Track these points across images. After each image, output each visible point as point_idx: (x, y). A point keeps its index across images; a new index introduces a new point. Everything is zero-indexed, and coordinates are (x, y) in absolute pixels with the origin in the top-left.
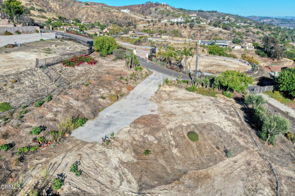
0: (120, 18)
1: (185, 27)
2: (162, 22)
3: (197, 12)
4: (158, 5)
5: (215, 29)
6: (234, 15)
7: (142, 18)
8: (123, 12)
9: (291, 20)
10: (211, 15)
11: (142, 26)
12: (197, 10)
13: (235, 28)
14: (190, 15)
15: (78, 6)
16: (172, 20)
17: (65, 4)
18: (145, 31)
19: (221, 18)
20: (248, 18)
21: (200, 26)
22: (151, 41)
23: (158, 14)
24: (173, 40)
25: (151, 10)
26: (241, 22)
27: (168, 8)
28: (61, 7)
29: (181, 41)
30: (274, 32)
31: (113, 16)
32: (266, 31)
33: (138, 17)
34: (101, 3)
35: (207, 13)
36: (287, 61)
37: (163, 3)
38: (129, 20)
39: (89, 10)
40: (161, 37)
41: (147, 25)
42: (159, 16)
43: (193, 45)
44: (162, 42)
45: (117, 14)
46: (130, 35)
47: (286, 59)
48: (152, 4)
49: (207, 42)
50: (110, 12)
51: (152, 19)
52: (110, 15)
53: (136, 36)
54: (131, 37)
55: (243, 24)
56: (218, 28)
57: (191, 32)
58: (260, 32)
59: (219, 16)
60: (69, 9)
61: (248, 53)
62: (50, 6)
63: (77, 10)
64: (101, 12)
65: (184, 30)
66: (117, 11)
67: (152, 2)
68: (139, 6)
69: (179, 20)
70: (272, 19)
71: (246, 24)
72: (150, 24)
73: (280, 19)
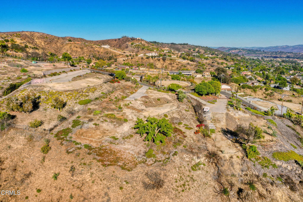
0: (102, 53)
1: (159, 60)
2: (139, 56)
3: (170, 45)
4: (134, 40)
5: (184, 61)
6: (204, 47)
7: (122, 53)
8: (104, 48)
9: (256, 50)
10: (183, 47)
11: (122, 59)
12: (170, 43)
13: (203, 59)
14: (163, 49)
15: (62, 42)
16: (148, 54)
17: (49, 40)
18: (126, 64)
19: (192, 50)
20: (216, 50)
21: (171, 59)
22: (132, 72)
23: (134, 48)
24: (149, 71)
25: (127, 45)
26: (209, 54)
27: (143, 42)
28: (46, 43)
29: (156, 72)
30: (237, 62)
31: (95, 51)
32: (230, 62)
33: (117, 52)
34: (80, 38)
35: (179, 46)
36: (234, 85)
37: (138, 38)
38: (110, 54)
39: (72, 46)
40: (139, 69)
41: (126, 58)
42: (135, 49)
43: (165, 75)
44: (141, 73)
45: (98, 49)
46: (113, 68)
47: (233, 83)
48: (128, 38)
49: (175, 72)
50: (92, 47)
51: (130, 53)
52: (92, 50)
53: (119, 69)
54: (115, 70)
55: (210, 56)
56: (187, 61)
57: (163, 64)
58: (224, 63)
59: (190, 48)
60: (54, 45)
61: (206, 80)
62: (35, 42)
63: (61, 46)
64: (84, 48)
65: (158, 62)
66: (99, 46)
67: (128, 37)
68: (115, 41)
69: (154, 54)
70: (240, 50)
71: (213, 56)
72: (129, 58)
73: (246, 50)
